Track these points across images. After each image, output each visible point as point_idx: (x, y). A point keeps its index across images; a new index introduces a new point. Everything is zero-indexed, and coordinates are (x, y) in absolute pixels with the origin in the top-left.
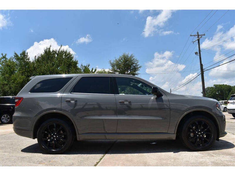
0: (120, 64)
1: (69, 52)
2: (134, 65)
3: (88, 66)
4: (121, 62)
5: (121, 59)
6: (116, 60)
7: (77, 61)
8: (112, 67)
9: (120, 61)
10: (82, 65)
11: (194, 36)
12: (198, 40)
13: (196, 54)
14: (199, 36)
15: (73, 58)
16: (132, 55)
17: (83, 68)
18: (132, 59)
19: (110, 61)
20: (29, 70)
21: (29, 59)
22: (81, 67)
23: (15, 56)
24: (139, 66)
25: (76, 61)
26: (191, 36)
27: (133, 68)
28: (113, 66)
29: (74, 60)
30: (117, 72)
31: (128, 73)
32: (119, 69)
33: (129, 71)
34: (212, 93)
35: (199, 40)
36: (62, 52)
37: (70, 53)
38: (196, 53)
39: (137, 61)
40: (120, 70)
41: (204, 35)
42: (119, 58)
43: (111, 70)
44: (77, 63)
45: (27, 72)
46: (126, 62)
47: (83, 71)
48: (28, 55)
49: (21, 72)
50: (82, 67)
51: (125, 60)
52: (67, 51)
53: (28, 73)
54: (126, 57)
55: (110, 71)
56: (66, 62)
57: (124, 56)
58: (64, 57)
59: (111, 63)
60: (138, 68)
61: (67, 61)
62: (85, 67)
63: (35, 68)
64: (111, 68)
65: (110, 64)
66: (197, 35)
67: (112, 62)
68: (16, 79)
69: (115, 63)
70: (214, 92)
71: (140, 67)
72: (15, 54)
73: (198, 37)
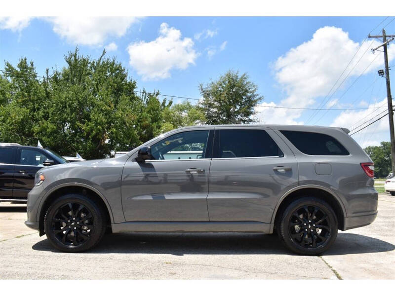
0: (220, 91)
1: (118, 63)
2: (249, 94)
3: (157, 95)
4: (223, 87)
5: (224, 82)
6: (213, 83)
7: (135, 83)
8: (204, 97)
9: (221, 85)
10: (144, 92)
11: (377, 37)
12: (383, 46)
13: (379, 73)
14: (387, 38)
15: (125, 76)
16: (244, 75)
17: (145, 98)
18: (245, 83)
19: (201, 85)
20: (36, 98)
21: (35, 76)
22: (143, 96)
23: (7, 69)
24: (257, 97)
25: (133, 81)
26: (370, 37)
27: (246, 102)
28: (206, 95)
29: (128, 81)
30: (214, 108)
31: (236, 110)
32: (219, 102)
33: (238, 107)
34: (377, 157)
35: (385, 47)
36: (104, 64)
37: (120, 66)
38: (381, 73)
39: (254, 86)
40: (221, 103)
42: (218, 80)
43: (202, 104)
44: (133, 87)
45: (33, 101)
46: (233, 88)
47: (145, 102)
48: (34, 67)
49: (20, 101)
50: (144, 94)
51: (231, 84)
52: (116, 62)
53: (34, 104)
54: (232, 79)
55: (201, 106)
56: (111, 83)
57: (229, 76)
58: (108, 74)
59: (202, 89)
60: (256, 101)
62: (150, 96)
63: (49, 93)
64: (202, 99)
65: (201, 91)
66: (381, 37)
67: (204, 87)
68: (9, 114)
69: (210, 89)
70: (380, 156)
71: (260, 99)
72: (8, 65)
73: (385, 40)
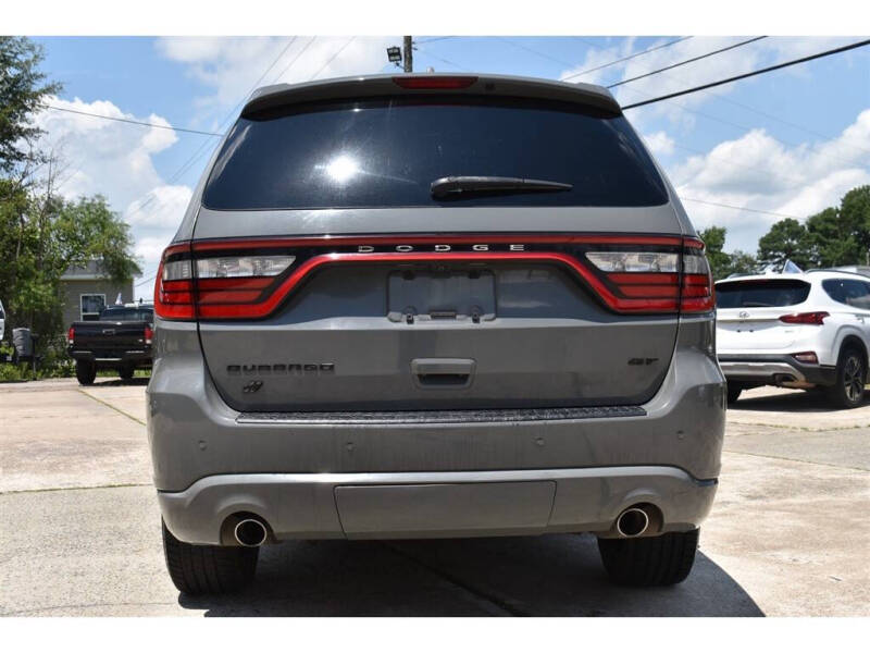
13: (390, 55)
27: (3, 94)
38: (393, 54)
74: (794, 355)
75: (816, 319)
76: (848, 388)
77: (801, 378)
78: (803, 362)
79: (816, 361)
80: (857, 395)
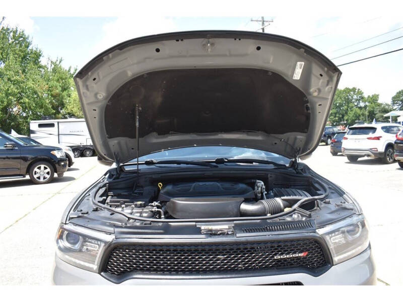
3: (60, 62)
7: (40, 51)
11: (257, 21)
12: (262, 29)
14: (265, 23)
15: (30, 43)
17: (51, 66)
22: (49, 63)
25: (38, 50)
26: (252, 21)
29: (34, 49)
36: (4, 30)
37: (23, 34)
41: (272, 21)
44: (40, 55)
47: (51, 70)
52: (19, 30)
56: (17, 52)
58: (11, 41)
61: (20, 50)
66: (261, 21)
73: (263, 24)
74: (371, 149)
75: (378, 138)
76: (388, 158)
77: (373, 155)
78: (373, 151)
79: (377, 151)
80: (391, 160)
